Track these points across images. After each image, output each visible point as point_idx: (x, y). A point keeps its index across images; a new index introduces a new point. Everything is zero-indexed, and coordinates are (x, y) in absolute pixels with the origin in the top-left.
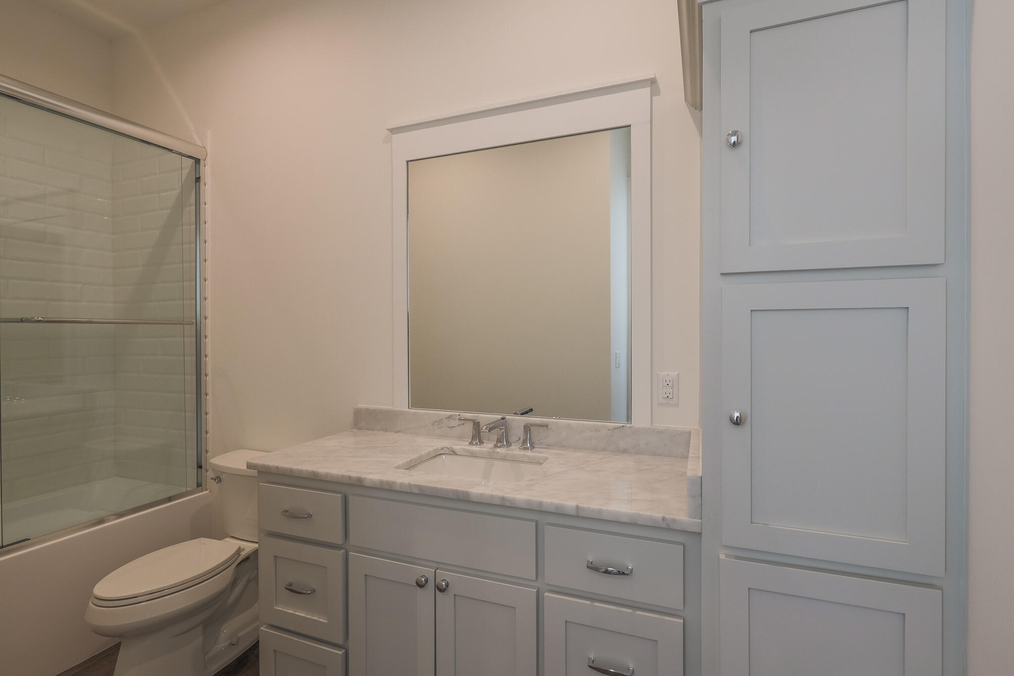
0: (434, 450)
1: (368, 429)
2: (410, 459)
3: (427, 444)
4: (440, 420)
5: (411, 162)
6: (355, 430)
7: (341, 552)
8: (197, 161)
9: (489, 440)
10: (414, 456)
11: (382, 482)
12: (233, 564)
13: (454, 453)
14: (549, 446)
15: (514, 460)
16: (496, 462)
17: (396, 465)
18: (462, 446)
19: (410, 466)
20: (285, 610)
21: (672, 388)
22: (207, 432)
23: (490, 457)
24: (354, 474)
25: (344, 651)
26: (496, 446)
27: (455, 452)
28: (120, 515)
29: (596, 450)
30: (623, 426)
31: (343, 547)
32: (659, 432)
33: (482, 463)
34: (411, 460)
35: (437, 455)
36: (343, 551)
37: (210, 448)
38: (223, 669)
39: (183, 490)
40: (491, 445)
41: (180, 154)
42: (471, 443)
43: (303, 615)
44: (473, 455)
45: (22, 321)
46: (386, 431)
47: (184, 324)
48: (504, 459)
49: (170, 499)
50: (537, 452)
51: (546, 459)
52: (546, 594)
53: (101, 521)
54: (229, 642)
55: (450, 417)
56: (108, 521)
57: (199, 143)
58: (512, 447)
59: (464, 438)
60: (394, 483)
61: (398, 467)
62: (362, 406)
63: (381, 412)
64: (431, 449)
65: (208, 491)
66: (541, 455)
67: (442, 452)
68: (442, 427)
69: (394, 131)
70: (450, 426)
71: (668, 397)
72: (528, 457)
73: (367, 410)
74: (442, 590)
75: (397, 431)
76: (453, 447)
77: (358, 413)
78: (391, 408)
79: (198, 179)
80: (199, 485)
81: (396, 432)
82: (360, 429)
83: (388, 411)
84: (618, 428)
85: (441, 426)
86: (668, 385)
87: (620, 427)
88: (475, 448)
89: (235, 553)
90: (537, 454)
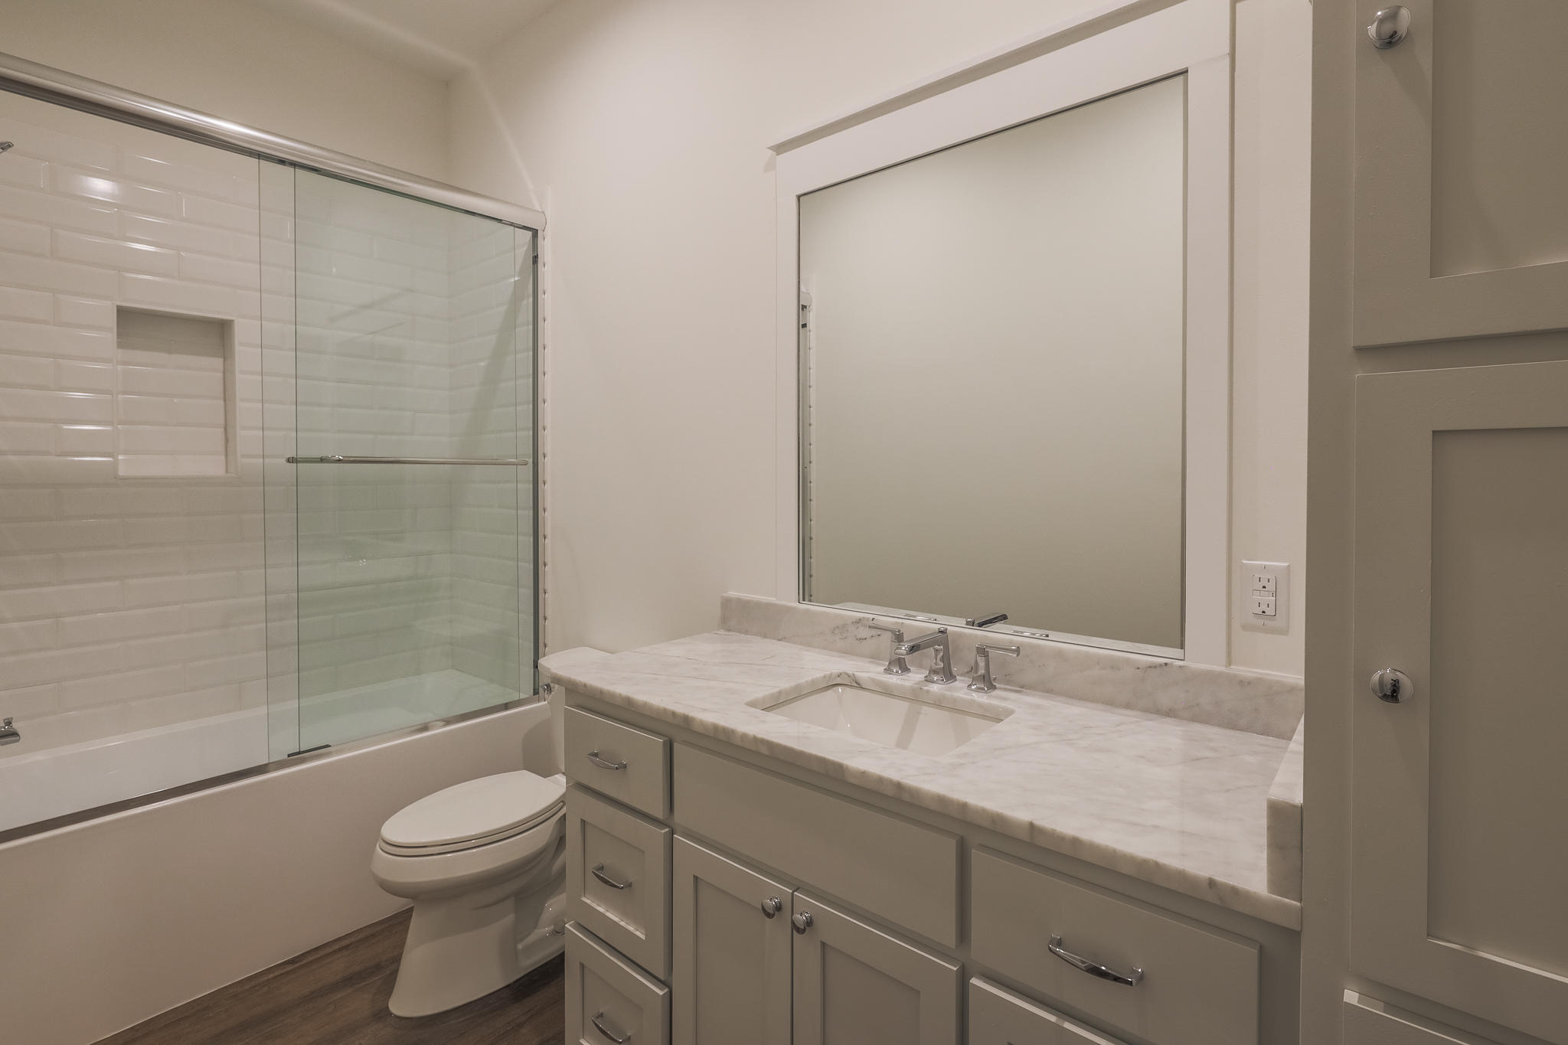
0: (825, 677)
1: (740, 631)
2: (778, 689)
3: (819, 664)
4: (844, 626)
5: (806, 197)
6: (722, 632)
7: (663, 831)
8: (535, 233)
9: (921, 666)
10: (785, 684)
11: (716, 727)
12: (554, 817)
13: (857, 684)
14: (1023, 687)
15: (955, 708)
16: (925, 709)
17: (749, 699)
18: (872, 671)
19: (774, 704)
20: (594, 905)
21: (1275, 594)
22: (545, 619)
23: (915, 697)
24: (680, 709)
25: (666, 990)
26: (928, 680)
27: (861, 682)
28: (448, 722)
29: (1110, 703)
30: (1166, 664)
31: (666, 822)
32: (1244, 683)
33: (901, 707)
34: (780, 693)
35: (832, 684)
36: (667, 830)
37: (549, 641)
38: (541, 966)
39: (515, 697)
40: (921, 676)
41: (512, 224)
42: (888, 671)
43: (616, 919)
44: (887, 692)
45: (322, 460)
46: (765, 636)
47: (517, 465)
48: (939, 704)
49: (506, 706)
50: (996, 697)
51: (1009, 713)
52: (974, 981)
53: (425, 728)
54: (552, 927)
55: (859, 621)
56: (433, 728)
57: (538, 207)
58: (956, 683)
59: (879, 660)
60: (733, 732)
61: (752, 704)
62: (733, 594)
63: (759, 605)
64: (819, 675)
65: (546, 702)
66: (1003, 704)
67: (838, 681)
68: (846, 637)
69: (781, 148)
70: (859, 636)
71: (1264, 612)
72: (981, 706)
73: (739, 601)
74: (801, 931)
75: (780, 638)
76: (855, 673)
77: (727, 603)
78: (772, 600)
79: (535, 259)
80: (536, 692)
81: (780, 640)
82: (729, 631)
83: (768, 605)
84: (1155, 667)
85: (845, 635)
86: (1264, 587)
87: (1161, 665)
88: (895, 680)
89: (559, 799)
90: (995, 702)
